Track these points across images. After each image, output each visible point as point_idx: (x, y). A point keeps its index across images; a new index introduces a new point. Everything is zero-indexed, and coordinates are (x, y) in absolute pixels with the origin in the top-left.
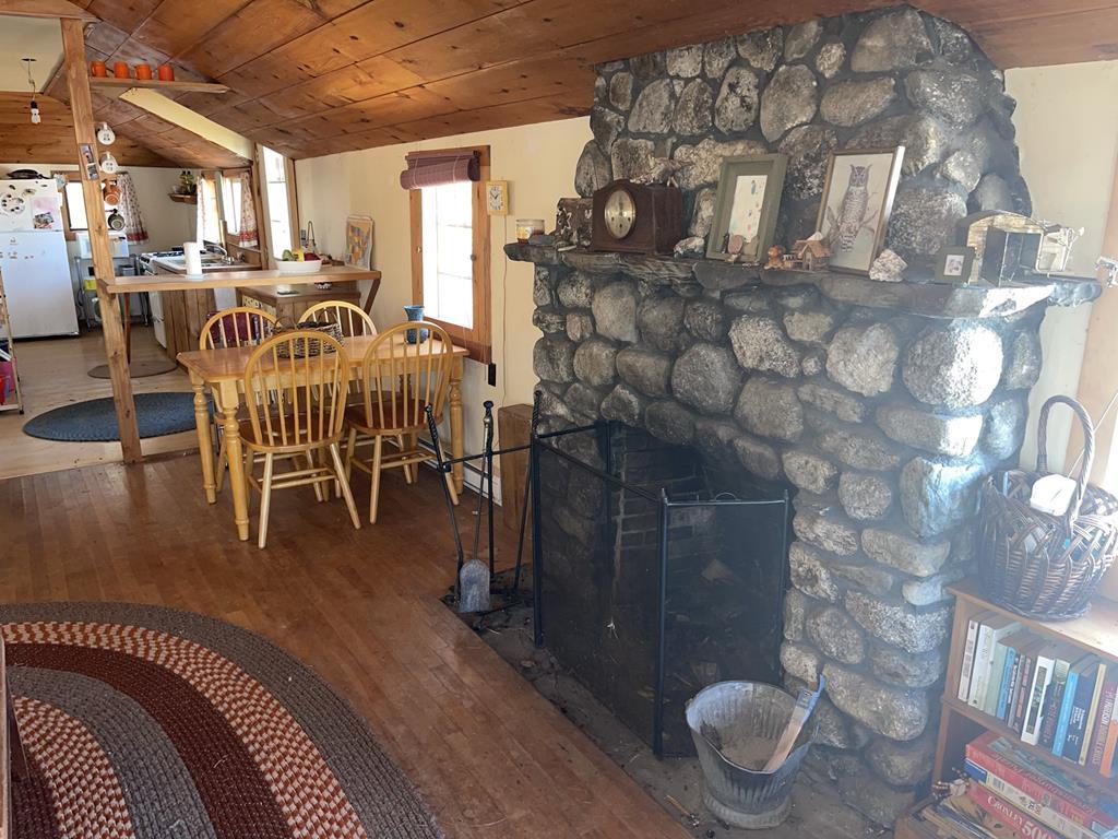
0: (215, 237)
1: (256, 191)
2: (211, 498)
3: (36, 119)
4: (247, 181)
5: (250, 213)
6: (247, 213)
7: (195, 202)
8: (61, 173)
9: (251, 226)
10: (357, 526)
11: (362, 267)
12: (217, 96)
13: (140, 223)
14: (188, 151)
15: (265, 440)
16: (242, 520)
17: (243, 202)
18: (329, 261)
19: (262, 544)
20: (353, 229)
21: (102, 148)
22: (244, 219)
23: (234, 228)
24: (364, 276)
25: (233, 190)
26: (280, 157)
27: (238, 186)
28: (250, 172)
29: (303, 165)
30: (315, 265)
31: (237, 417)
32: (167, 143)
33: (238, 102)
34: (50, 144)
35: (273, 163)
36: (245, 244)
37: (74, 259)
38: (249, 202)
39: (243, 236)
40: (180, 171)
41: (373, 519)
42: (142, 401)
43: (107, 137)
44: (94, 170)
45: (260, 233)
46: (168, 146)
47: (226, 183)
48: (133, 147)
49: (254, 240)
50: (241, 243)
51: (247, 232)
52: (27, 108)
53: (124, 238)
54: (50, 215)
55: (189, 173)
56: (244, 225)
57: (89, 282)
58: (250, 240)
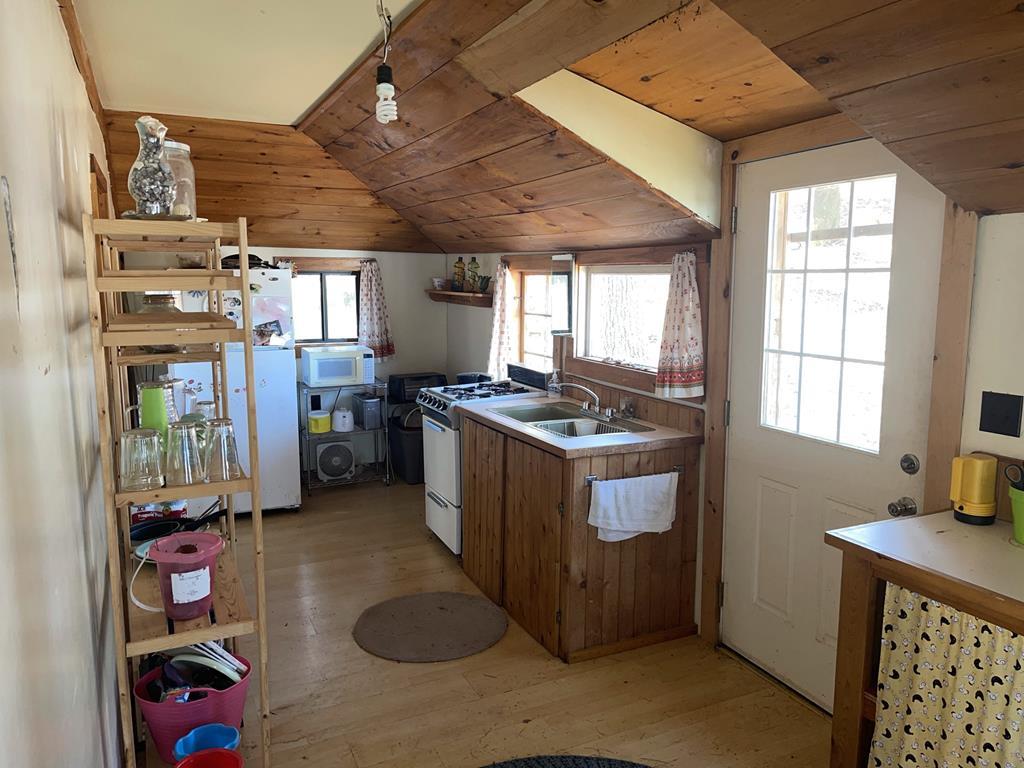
1: (719, 290)
5: (693, 331)
8: (287, 260)
9: (691, 355)
13: (387, 331)
17: (678, 309)
23: (607, 353)
28: (702, 251)
34: (283, 217)
37: (301, 385)
38: (694, 309)
39: (672, 376)
45: (710, 373)
48: (394, 222)
49: (699, 385)
50: (667, 389)
51: (681, 368)
52: (264, 154)
53: (369, 356)
54: (278, 325)
55: (474, 259)
56: (676, 355)
57: (316, 421)
58: (687, 384)
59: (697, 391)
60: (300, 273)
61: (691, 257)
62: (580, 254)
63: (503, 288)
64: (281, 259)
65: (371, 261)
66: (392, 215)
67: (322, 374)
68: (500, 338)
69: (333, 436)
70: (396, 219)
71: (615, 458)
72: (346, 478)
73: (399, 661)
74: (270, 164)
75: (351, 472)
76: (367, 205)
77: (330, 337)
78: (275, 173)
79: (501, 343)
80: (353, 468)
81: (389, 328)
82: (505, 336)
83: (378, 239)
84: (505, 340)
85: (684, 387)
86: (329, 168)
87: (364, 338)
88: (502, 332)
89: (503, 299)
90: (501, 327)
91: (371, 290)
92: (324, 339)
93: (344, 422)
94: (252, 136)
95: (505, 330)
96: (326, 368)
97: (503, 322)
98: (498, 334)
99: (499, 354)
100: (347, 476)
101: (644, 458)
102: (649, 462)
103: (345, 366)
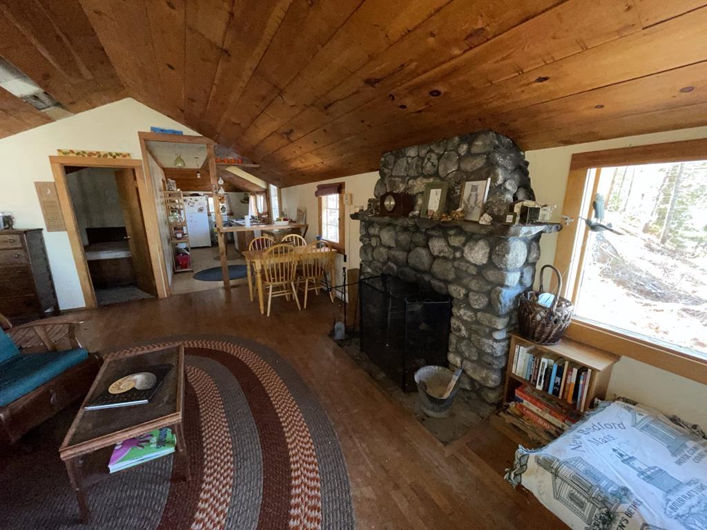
0: (255, 214)
1: (268, 199)
2: (252, 300)
3: (199, 177)
4: (265, 196)
5: (266, 206)
7: (248, 203)
8: (207, 194)
9: (266, 210)
10: (300, 309)
11: (302, 223)
12: (257, 169)
14: (246, 186)
15: (270, 281)
16: (262, 307)
17: (264, 202)
18: (291, 221)
19: (268, 315)
20: (299, 211)
21: (219, 186)
22: (264, 208)
23: (261, 211)
24: (303, 226)
25: (261, 199)
26: (276, 187)
27: (262, 198)
28: (266, 193)
29: (284, 190)
30: (287, 222)
31: (260, 273)
32: (240, 184)
33: (264, 170)
34: (203, 185)
35: (273, 189)
36: (264, 216)
37: (210, 222)
38: (266, 202)
39: (264, 213)
40: (243, 193)
41: (305, 307)
42: (231, 267)
43: (221, 182)
44: (216, 193)
45: (269, 213)
46: (241, 185)
47: (258, 196)
54: (202, 209)
59: (267, 215)
60: (208, 197)
62: (258, 193)
67: (215, 219)
88: (251, 208)
97: (251, 205)
99: (251, 212)
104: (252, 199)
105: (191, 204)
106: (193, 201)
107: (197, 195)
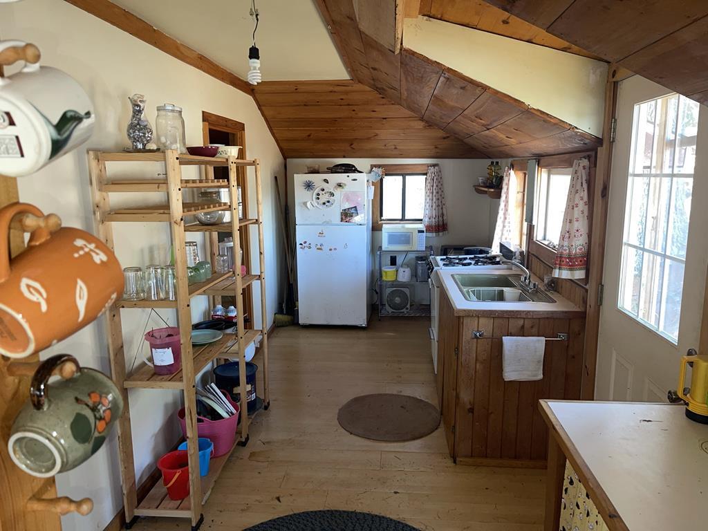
1: (598, 190)
4: (583, 174)
6: (576, 225)
8: (379, 166)
13: (443, 214)
14: (499, 135)
17: (571, 206)
27: (564, 181)
28: (594, 159)
34: (369, 138)
36: (562, 272)
38: (582, 206)
39: (563, 257)
45: (592, 260)
47: (542, 176)
48: (444, 138)
49: (580, 269)
50: (557, 271)
51: (570, 254)
52: (342, 99)
53: (423, 232)
54: (356, 210)
55: (497, 163)
56: (566, 244)
57: (386, 272)
58: (571, 268)
59: (579, 274)
60: (386, 175)
61: (585, 162)
62: (541, 159)
63: (508, 184)
64: (376, 166)
65: (434, 166)
66: (441, 134)
67: (390, 242)
68: (504, 222)
69: (396, 284)
70: (445, 136)
71: (500, 320)
72: (403, 312)
73: (351, 434)
74: (349, 105)
75: (407, 309)
76: (421, 127)
77: (406, 218)
78: (354, 110)
79: (504, 226)
80: (408, 306)
81: (445, 213)
82: (507, 221)
83: (437, 150)
84: (506, 224)
85: (571, 270)
86: (386, 104)
87: (426, 220)
88: (505, 218)
89: (507, 193)
90: (505, 214)
91: (433, 186)
92: (403, 219)
93: (404, 275)
94: (331, 88)
95: (508, 217)
96: (393, 238)
97: (506, 210)
98: (502, 219)
99: (502, 234)
100: (404, 310)
101: (528, 324)
102: (532, 327)
103: (406, 238)
104: (513, 182)
105: (324, 198)
106: (329, 187)
107: (349, 169)
